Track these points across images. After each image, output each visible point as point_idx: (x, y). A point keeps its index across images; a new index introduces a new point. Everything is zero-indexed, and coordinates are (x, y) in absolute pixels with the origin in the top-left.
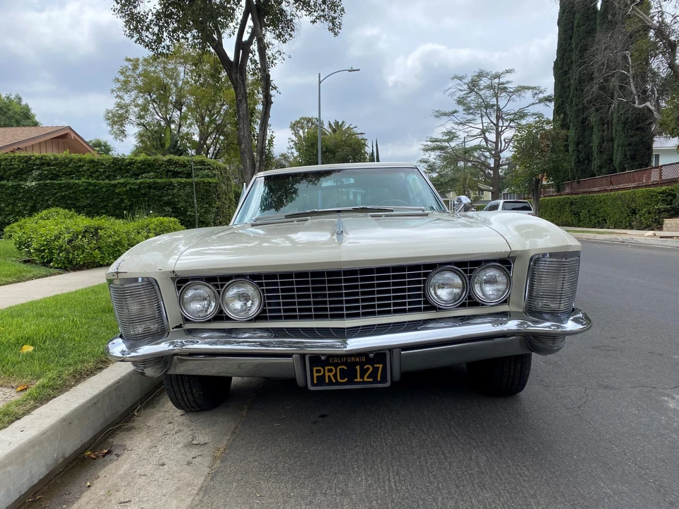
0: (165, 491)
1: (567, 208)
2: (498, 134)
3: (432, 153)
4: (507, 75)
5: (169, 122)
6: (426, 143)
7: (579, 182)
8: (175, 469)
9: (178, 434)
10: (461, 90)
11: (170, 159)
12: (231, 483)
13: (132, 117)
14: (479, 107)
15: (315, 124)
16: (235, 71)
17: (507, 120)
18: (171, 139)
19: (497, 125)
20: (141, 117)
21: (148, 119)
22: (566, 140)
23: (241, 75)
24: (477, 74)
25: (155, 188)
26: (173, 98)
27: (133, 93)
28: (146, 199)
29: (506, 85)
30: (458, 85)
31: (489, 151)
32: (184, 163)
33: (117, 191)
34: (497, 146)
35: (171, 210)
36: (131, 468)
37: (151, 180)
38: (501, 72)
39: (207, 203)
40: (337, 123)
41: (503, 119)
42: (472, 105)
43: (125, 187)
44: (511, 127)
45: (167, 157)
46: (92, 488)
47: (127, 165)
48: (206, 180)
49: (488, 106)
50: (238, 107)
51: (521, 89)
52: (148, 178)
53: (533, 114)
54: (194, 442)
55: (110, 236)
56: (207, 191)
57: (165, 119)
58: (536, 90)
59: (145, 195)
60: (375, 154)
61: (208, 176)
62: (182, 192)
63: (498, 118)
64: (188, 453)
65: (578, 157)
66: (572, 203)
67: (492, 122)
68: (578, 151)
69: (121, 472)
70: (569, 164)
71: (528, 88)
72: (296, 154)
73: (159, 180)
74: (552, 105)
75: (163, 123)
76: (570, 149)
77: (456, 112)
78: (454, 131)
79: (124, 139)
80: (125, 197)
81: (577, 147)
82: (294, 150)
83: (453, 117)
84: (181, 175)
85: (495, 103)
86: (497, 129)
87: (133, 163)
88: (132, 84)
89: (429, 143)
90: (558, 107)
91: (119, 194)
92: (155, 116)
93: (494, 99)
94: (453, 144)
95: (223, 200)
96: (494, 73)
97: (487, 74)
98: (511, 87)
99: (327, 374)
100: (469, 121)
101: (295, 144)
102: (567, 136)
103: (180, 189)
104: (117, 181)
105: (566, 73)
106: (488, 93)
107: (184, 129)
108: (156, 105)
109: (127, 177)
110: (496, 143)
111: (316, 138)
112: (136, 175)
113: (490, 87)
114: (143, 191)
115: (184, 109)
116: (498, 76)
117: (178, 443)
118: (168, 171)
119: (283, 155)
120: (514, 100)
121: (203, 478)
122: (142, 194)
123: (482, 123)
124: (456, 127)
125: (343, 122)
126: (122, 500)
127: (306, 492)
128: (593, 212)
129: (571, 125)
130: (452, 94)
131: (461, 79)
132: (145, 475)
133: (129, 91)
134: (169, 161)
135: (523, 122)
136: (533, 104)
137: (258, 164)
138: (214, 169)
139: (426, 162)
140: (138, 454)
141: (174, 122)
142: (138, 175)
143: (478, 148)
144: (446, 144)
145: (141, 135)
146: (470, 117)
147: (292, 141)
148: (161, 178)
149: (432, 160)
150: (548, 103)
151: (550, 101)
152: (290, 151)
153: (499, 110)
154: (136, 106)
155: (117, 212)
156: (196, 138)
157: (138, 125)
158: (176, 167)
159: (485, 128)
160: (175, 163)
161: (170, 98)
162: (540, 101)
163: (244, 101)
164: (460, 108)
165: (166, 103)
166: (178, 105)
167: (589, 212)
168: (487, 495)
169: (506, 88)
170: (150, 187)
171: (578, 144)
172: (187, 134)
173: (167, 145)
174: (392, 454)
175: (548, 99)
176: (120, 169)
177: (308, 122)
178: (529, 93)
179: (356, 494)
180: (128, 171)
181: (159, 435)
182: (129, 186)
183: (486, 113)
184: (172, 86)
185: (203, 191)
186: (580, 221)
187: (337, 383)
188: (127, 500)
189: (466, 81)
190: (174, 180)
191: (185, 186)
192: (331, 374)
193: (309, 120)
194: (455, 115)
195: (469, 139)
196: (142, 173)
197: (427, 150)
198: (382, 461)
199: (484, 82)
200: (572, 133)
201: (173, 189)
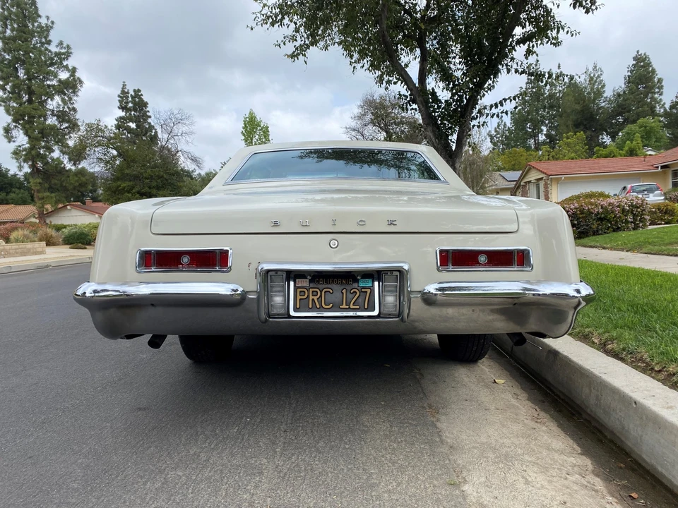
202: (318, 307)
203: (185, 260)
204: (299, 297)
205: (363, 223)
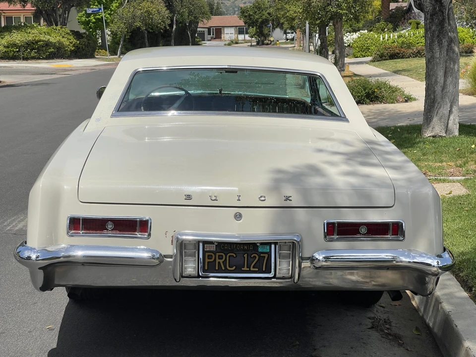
202: (223, 268)
203: (110, 226)
204: (207, 260)
205: (263, 199)
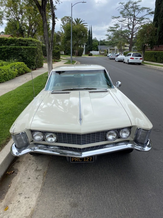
0: (31, 190)
1: (153, 56)
2: (133, 26)
3: (110, 32)
4: (139, 3)
5: (18, 19)
6: (108, 29)
7: (158, 46)
8: (33, 180)
9: (33, 165)
10: (122, 8)
11: (20, 39)
12: (49, 187)
13: (5, 17)
14: (128, 15)
15: (69, 19)
16: (42, 10)
17: (137, 21)
18: (19, 26)
19: (133, 22)
20: (8, 17)
21: (10, 17)
22: (156, 31)
23: (44, 11)
24: (128, 2)
25: (15, 50)
26: (19, 9)
27: (4, 7)
28: (13, 53)
29: (138, 7)
30: (121, 6)
31: (130, 32)
32: (25, 41)
33: (3, 50)
34: (132, 30)
35: (21, 58)
36: (21, 180)
37: (14, 47)
38: (137, 1)
39: (33, 56)
40: (77, 19)
41: (135, 20)
42: (125, 14)
43: (5, 49)
44: (138, 23)
45: (19, 38)
46: (11, 187)
47: (5, 41)
48: (33, 47)
49: (131, 15)
50: (43, 23)
51: (143, 8)
52: (12, 46)
53: (146, 19)
54: (38, 169)
55: (3, 72)
56: (33, 51)
57: (16, 18)
58: (148, 9)
59: (12, 52)
60: (91, 31)
61: (33, 46)
62: (25, 52)
63: (134, 19)
64: (36, 174)
65: (159, 37)
66: (155, 54)
67: (132, 21)
68: (160, 35)
69: (18, 181)
70: (156, 40)
71: (146, 8)
72: (63, 30)
73: (17, 47)
74: (153, 15)
75: (16, 19)
76: (157, 34)
77: (119, 17)
78: (118, 24)
79: (2, 25)
80: (5, 52)
81: (160, 33)
82: (62, 29)
83: (118, 19)
84: (24, 45)
85: (133, 14)
86: (133, 24)
87: (7, 40)
88: (4, 3)
89: (109, 29)
90: (155, 18)
91: (3, 51)
92: (12, 17)
93: (133, 12)
94: (118, 29)
95: (39, 54)
96: (134, 2)
97: (132, 2)
98: (140, 7)
99: (76, 159)
100: (124, 20)
101: (63, 26)
102: (157, 30)
103: (24, 50)
104: (2, 47)
105: (159, 4)
106: (131, 10)
107: (24, 22)
108: (13, 12)
109: (5, 45)
110: (132, 29)
111: (70, 27)
112: (8, 45)
113: (132, 7)
114: (11, 51)
115: (23, 14)
116: (135, 3)
117: (33, 169)
118: (20, 43)
119: (58, 32)
120: (140, 13)
121: (41, 185)
122: (11, 52)
123: (128, 21)
124: (119, 22)
125: (80, 19)
126: (20, 193)
127: (70, 192)
128: (161, 58)
129: (159, 25)
130: (119, 10)
131: (122, 4)
132: (25, 183)
133: (3, 6)
134: (20, 40)
135: (142, 22)
136: (147, 15)
137: (51, 46)
138: (35, 43)
139: (108, 36)
140: (22, 173)
141: (20, 19)
142: (9, 44)
143: (126, 31)
144: (115, 29)
145: (8, 24)
146: (124, 19)
147: (62, 25)
148: (17, 46)
149: (110, 35)
150: (152, 14)
151: (153, 14)
152: (61, 29)
153: (135, 16)
154: (6, 12)
155: (3, 58)
156: (28, 25)
157: (7, 20)
158: (22, 42)
159: (129, 24)
160: (22, 41)
161: (18, 9)
162: (150, 13)
163: (45, 22)
164: (121, 15)
165: (17, 11)
166: (21, 12)
167: (160, 57)
168: (118, 196)
169: (138, 8)
170: (14, 49)
171: (160, 32)
172: (25, 23)
173: (18, 28)
174: (93, 178)
175: (152, 13)
176: (3, 42)
177: (67, 18)
178: (146, 10)
179: (83, 194)
180: (6, 43)
181: (27, 165)
182: (7, 49)
183: (130, 18)
184: (18, 4)
185: (32, 51)
186: (157, 60)
187: (79, 161)
188: (21, 193)
189: (124, 5)
190: (22, 47)
191: (26, 49)
192: (77, 160)
193: (68, 17)
194: (119, 18)
195: (123, 27)
196: (11, 44)
197: (108, 31)
198: (90, 180)
199: (131, 5)
200: (158, 28)
201: (22, 50)
